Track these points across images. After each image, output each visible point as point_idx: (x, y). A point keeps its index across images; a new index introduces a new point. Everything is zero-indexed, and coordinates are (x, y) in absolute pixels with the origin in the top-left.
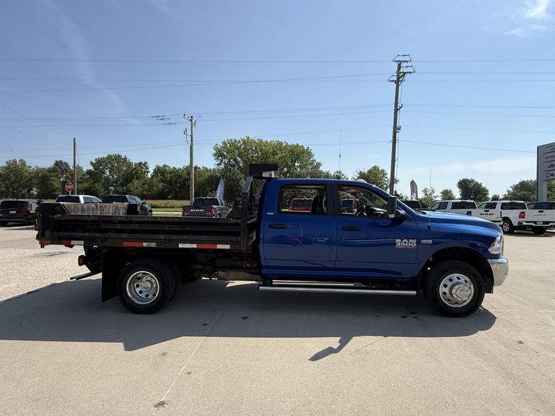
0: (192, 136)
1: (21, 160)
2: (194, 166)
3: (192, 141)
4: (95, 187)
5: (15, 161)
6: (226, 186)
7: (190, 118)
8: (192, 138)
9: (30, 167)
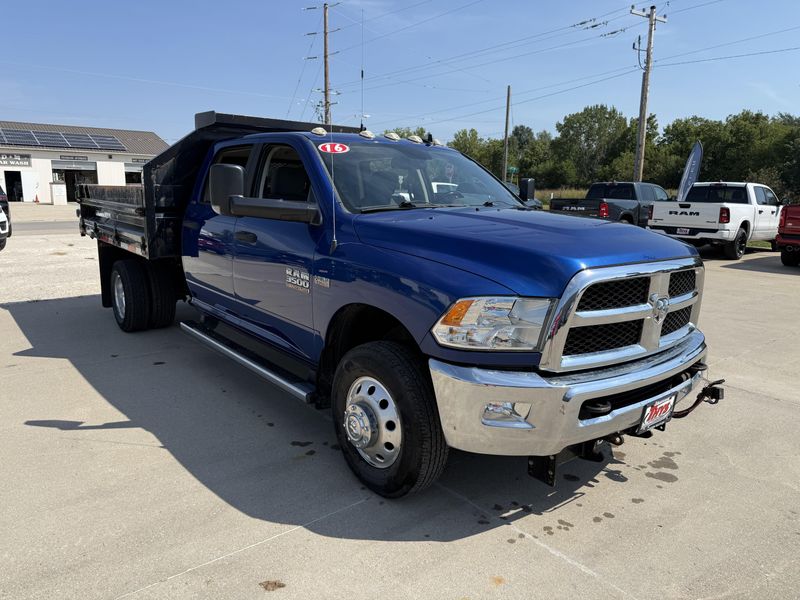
0: (648, 51)
1: (472, 130)
2: (647, 116)
3: (647, 62)
4: (562, 168)
5: (465, 133)
6: (706, 152)
7: (648, 11)
8: (648, 56)
9: (481, 140)
